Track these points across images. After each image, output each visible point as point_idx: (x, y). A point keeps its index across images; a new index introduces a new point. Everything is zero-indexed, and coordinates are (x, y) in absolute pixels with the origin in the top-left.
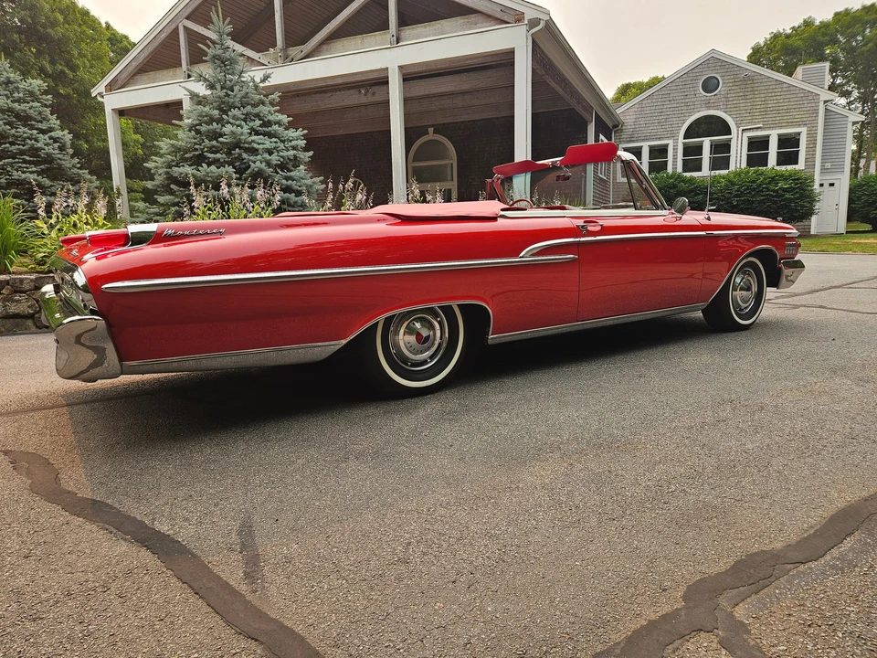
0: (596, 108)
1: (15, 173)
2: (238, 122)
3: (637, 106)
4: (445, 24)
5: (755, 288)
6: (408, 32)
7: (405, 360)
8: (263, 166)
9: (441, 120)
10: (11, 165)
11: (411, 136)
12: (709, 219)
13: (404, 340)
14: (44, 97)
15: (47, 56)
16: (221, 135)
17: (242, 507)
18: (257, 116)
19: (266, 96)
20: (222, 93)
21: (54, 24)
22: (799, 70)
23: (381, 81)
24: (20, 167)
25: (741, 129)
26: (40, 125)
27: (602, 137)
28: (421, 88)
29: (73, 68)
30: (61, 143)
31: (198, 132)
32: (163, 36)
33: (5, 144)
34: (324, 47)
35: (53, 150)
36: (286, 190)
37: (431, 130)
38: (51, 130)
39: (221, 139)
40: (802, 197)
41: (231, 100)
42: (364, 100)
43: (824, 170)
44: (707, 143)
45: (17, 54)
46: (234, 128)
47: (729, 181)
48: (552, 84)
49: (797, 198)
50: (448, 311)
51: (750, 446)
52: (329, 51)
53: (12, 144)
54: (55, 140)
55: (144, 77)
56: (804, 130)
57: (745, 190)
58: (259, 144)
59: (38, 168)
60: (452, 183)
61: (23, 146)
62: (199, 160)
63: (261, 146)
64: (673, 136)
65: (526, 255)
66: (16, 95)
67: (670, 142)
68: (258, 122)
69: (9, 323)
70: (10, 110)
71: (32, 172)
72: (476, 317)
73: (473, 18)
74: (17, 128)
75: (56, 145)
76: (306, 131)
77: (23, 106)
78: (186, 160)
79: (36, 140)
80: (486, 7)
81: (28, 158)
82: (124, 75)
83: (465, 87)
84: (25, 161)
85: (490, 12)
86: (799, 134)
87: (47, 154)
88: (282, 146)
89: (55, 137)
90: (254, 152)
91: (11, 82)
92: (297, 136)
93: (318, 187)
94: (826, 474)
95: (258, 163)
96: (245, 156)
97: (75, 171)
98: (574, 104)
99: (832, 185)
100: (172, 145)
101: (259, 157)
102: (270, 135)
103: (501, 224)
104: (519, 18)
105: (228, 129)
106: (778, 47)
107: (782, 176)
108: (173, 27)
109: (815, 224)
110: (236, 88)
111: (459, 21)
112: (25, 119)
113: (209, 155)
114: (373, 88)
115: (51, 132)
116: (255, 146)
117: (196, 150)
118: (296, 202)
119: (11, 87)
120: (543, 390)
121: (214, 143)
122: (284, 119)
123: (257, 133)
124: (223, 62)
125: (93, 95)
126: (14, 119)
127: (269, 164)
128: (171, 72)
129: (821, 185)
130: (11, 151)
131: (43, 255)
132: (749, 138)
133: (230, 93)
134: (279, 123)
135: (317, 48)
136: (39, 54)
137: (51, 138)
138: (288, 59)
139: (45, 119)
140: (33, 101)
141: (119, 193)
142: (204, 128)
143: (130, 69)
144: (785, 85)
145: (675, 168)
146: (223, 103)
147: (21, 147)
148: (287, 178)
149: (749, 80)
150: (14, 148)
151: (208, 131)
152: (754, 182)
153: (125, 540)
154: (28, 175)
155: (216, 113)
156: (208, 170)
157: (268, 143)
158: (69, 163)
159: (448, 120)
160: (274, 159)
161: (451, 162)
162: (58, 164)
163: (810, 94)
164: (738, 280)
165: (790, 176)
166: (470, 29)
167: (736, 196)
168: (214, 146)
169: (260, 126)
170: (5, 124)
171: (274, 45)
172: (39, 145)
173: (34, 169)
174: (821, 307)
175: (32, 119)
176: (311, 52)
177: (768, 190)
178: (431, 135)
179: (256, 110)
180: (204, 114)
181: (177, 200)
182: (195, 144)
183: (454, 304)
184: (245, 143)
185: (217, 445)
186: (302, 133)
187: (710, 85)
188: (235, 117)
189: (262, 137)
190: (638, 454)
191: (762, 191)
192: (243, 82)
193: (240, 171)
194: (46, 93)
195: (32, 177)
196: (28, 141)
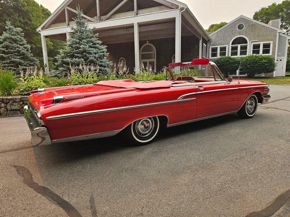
0: (202, 35)
1: (12, 59)
2: (85, 44)
3: (216, 34)
4: (153, 9)
5: (254, 105)
6: (140, 11)
7: (140, 133)
8: (93, 58)
9: (151, 39)
10: (11, 56)
11: (141, 44)
12: (239, 83)
13: (140, 127)
14: (22, 33)
15: (22, 17)
16: (80, 48)
17: (90, 191)
18: (91, 41)
19: (94, 35)
20: (80, 34)
21: (24, 6)
22: (271, 21)
23: (132, 27)
24: (14, 57)
25: (250, 42)
26: (20, 43)
27: (204, 44)
28: (144, 29)
29: (30, 20)
30: (27, 49)
31: (72, 47)
32: (60, 12)
33: (9, 49)
34: (113, 16)
35: (24, 51)
36: (101, 66)
37: (148, 42)
38: (24, 44)
39: (79, 49)
40: (271, 65)
41: (83, 37)
42: (125, 32)
43: (278, 55)
44: (239, 46)
45: (12, 16)
46: (84, 46)
47: (246, 59)
48: (188, 28)
49: (269, 65)
50: (155, 118)
51: (251, 169)
52: (114, 18)
53: (11, 49)
54: (25, 48)
55: (54, 25)
56: (272, 42)
57: (252, 63)
58: (92, 51)
59: (20, 57)
60: (154, 59)
61: (15, 50)
62: (72, 56)
63: (92, 52)
64: (228, 44)
65: (180, 99)
66: (12, 33)
67: (227, 46)
68: (91, 44)
69: (12, 112)
70: (11, 38)
71: (18, 58)
72: (163, 120)
73: (162, 7)
74: (13, 44)
75: (26, 49)
76: (107, 46)
77: (15, 37)
78: (68, 56)
79: (19, 48)
80: (166, 4)
81: (16, 54)
82: (47, 25)
83: (159, 28)
84: (15, 55)
85: (168, 5)
86: (270, 43)
87: (23, 52)
88: (99, 51)
89: (25, 47)
90: (90, 53)
91: (11, 29)
92: (104, 48)
93: (111, 64)
94: (275, 181)
95: (92, 57)
96: (87, 55)
97: (32, 58)
98: (195, 34)
99: (281, 60)
100: (64, 51)
101: (92, 55)
102: (95, 48)
103: (172, 89)
104: (177, 7)
105: (82, 46)
106: (264, 13)
107: (264, 58)
108: (63, 9)
109: (275, 74)
110: (84, 33)
111: (157, 8)
112: (15, 41)
113: (76, 55)
114: (129, 28)
115: (24, 45)
116: (91, 52)
117: (72, 53)
118: (104, 70)
119: (11, 30)
120: (185, 143)
121: (77, 50)
122: (100, 42)
123: (91, 47)
124: (80, 24)
125: (37, 31)
126: (12, 41)
127: (95, 57)
128: (62, 24)
129: (277, 60)
130: (11, 52)
131: (22, 89)
132: (253, 45)
133: (82, 34)
134: (98, 44)
135: (110, 16)
136: (19, 16)
137: (24, 47)
138: (101, 20)
139: (22, 41)
140: (18, 35)
141: (46, 66)
142: (74, 46)
143: (49, 22)
144: (265, 27)
145: (228, 55)
146: (80, 37)
147: (14, 50)
148: (101, 62)
149: (253, 26)
150: (12, 51)
151: (75, 47)
152: (255, 60)
153: (54, 203)
154: (16, 59)
155: (78, 41)
156: (75, 60)
157: (95, 50)
158: (30, 55)
159: (153, 39)
160: (97, 56)
161: (154, 52)
162: (26, 56)
163: (274, 30)
164: (249, 102)
165: (267, 58)
166: (161, 11)
167: (249, 64)
168: (77, 52)
169: (92, 45)
170: (9, 43)
171: (96, 16)
172: (20, 50)
173: (19, 57)
174: (276, 108)
175: (16, 41)
176: (109, 18)
177: (259, 62)
178: (148, 44)
179: (91, 40)
180: (74, 41)
181: (65, 69)
182: (71, 51)
183: (157, 116)
184: (87, 51)
185: (81, 164)
186: (106, 47)
187: (240, 27)
188: (84, 42)
189: (93, 48)
190: (215, 171)
191: (257, 63)
192: (87, 30)
193: (85, 60)
194: (22, 32)
195: (18, 60)
196: (17, 48)
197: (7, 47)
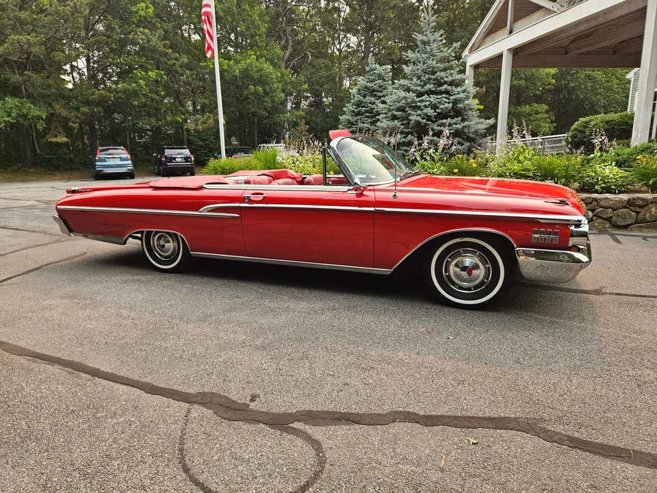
12: (395, 196)
26: (379, 94)
53: (362, 107)
55: (489, 39)
61: (367, 107)
65: (204, 211)
70: (366, 87)
71: (368, 123)
79: (374, 103)
81: (367, 114)
82: (478, 40)
112: (372, 92)
125: (463, 57)
128: (501, 31)
138: (571, 3)
143: (482, 35)
175: (374, 91)
195: (365, 125)
196: (370, 105)
197: (359, 104)
